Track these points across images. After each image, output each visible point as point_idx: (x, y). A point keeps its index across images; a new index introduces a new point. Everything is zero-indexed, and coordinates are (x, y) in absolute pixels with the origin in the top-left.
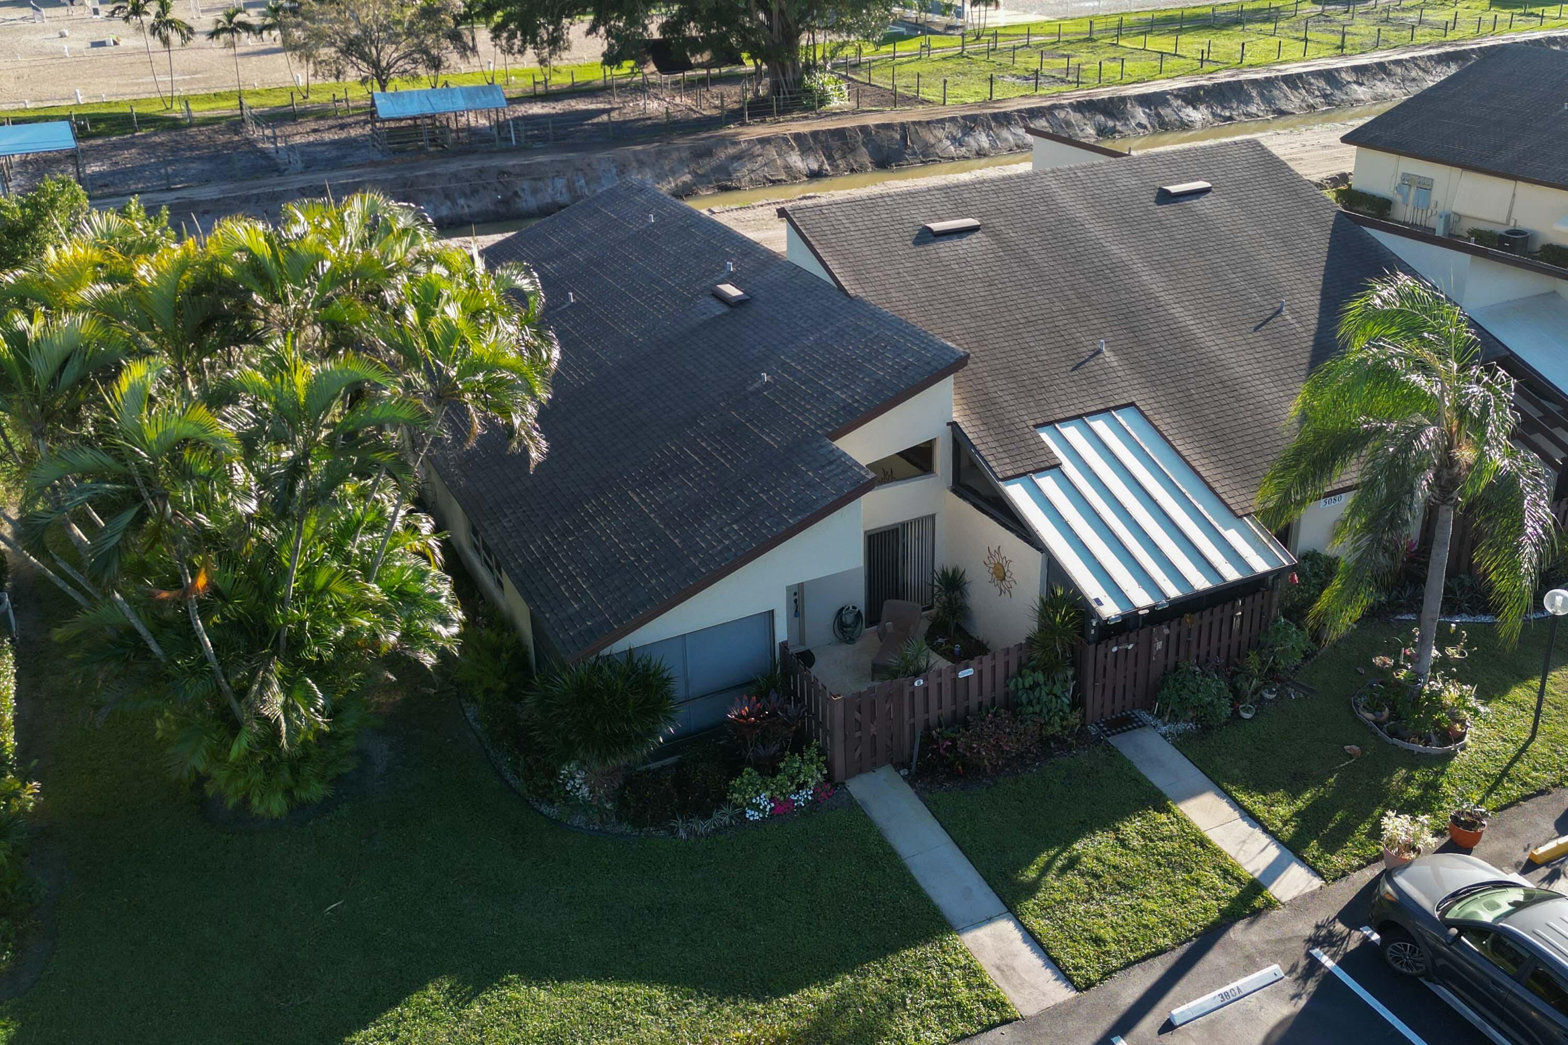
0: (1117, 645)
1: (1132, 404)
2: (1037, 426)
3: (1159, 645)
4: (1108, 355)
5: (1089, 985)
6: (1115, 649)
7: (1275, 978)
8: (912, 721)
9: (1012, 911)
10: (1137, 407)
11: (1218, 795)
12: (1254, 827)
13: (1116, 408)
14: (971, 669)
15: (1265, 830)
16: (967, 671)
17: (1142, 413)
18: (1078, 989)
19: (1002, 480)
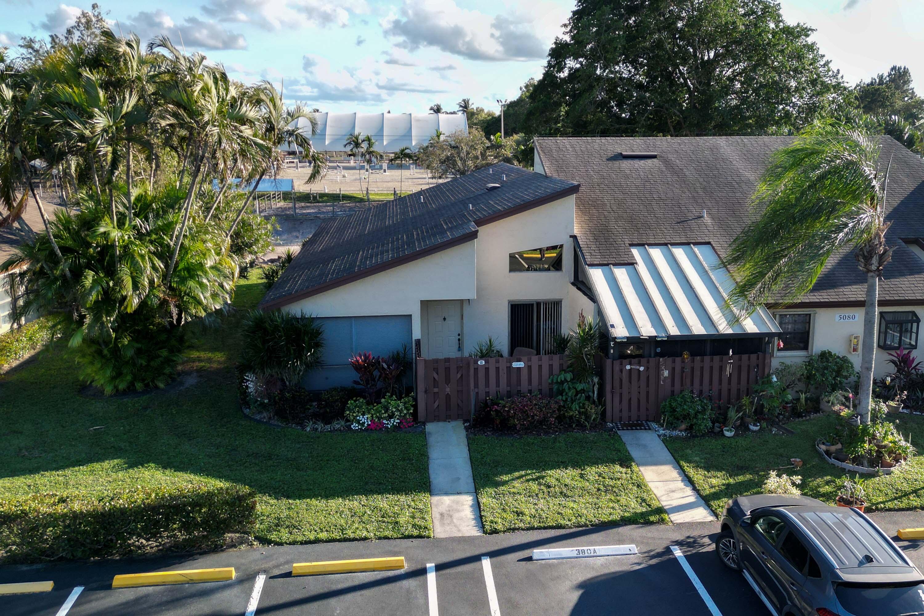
0: (630, 364)
1: (709, 243)
2: (632, 245)
3: (666, 373)
4: (707, 219)
5: (495, 532)
6: (628, 367)
7: (629, 552)
8: (476, 390)
9: (476, 492)
10: (711, 245)
11: (674, 467)
12: (687, 486)
13: (695, 244)
14: (522, 363)
15: (694, 489)
16: (519, 363)
17: (713, 248)
18: (485, 532)
19: (589, 265)
